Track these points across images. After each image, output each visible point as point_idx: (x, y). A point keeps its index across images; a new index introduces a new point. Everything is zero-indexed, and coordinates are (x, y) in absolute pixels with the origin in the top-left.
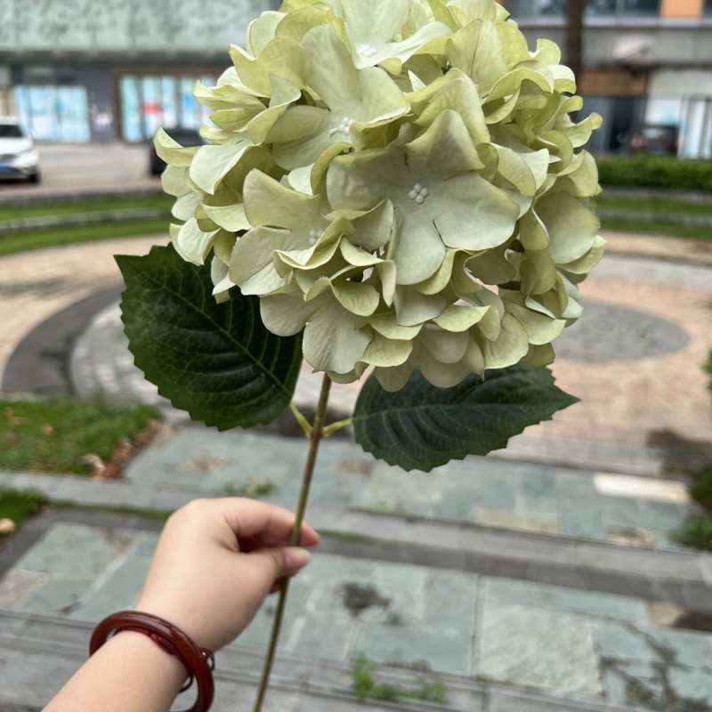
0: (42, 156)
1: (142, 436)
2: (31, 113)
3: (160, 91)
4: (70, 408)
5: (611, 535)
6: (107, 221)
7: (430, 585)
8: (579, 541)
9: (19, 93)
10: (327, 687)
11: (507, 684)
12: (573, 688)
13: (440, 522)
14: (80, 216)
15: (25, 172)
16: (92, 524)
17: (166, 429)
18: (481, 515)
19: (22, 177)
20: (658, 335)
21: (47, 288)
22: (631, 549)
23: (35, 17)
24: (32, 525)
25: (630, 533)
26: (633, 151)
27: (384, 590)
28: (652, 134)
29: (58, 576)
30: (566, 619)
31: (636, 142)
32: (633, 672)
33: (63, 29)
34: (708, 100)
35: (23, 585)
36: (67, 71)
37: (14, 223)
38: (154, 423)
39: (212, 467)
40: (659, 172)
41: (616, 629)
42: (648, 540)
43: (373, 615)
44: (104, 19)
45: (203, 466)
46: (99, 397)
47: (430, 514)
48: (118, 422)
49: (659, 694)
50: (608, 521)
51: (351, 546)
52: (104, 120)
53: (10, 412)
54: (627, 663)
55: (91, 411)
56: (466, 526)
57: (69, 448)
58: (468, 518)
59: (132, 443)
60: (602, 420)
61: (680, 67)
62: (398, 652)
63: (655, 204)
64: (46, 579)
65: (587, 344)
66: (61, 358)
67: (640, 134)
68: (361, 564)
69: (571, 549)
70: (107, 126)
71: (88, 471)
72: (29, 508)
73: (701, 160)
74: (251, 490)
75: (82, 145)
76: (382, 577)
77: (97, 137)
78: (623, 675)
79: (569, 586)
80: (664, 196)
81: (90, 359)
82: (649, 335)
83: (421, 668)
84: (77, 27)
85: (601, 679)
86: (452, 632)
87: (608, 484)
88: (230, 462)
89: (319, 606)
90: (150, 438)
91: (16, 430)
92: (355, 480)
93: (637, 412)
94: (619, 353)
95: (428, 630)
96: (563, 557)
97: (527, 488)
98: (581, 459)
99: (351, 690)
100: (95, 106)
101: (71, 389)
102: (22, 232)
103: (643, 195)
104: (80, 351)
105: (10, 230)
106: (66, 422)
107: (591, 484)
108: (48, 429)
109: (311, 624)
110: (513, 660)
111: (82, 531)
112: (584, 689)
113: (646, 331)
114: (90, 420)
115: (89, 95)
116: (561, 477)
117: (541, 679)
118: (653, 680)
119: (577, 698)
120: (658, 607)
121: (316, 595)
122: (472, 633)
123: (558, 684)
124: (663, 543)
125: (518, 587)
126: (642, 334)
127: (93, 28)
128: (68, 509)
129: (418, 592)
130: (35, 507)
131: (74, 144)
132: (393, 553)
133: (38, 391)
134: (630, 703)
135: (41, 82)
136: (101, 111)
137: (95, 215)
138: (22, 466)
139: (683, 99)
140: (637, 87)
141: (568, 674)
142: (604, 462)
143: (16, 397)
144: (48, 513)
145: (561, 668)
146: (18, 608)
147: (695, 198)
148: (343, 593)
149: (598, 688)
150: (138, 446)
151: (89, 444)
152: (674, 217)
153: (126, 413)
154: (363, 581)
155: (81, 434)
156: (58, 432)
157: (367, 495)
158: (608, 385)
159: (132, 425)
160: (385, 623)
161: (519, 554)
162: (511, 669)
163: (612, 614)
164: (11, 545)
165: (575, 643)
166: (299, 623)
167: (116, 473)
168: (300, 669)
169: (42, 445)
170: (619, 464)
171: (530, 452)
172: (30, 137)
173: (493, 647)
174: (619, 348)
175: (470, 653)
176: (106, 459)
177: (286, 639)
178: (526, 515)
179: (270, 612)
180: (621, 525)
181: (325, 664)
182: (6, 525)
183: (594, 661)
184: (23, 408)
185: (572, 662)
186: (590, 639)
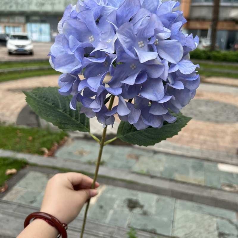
0: (34, 46)
1: (61, 142)
2: (32, 32)
4: (38, 131)
5: (224, 186)
7: (158, 201)
8: (212, 188)
9: (28, 26)
13: (162, 178)
15: (29, 51)
16: (42, 172)
17: (70, 140)
18: (177, 176)
19: (27, 53)
24: (22, 171)
25: (230, 186)
26: (235, 50)
27: (142, 202)
29: (29, 190)
30: (207, 217)
31: (236, 47)
33: (43, 4)
35: (18, 192)
36: (44, 18)
37: (24, 68)
38: (66, 138)
39: (84, 154)
41: (225, 222)
42: (237, 189)
43: (137, 211)
44: (57, 1)
45: (81, 153)
46: (48, 128)
47: (159, 175)
48: (54, 137)
50: (222, 181)
51: (131, 185)
52: (55, 35)
53: (18, 131)
54: (229, 235)
55: (45, 133)
56: (172, 180)
57: (37, 144)
58: (172, 177)
59: (58, 144)
60: (221, 144)
62: (145, 225)
65: (217, 117)
68: (134, 192)
69: (209, 191)
71: (42, 153)
72: (22, 165)
75: (48, 43)
76: (141, 197)
77: (53, 40)
79: (208, 204)
83: (153, 232)
84: (48, 4)
86: (165, 219)
87: (223, 167)
88: (90, 153)
89: (118, 206)
90: (64, 143)
91: (20, 138)
92: (133, 161)
93: (234, 142)
94: (228, 120)
95: (156, 217)
96: (206, 193)
97: (194, 167)
98: (213, 158)
100: (53, 30)
101: (39, 125)
102: (27, 71)
105: (23, 70)
106: (36, 136)
107: (216, 167)
108: (30, 138)
109: (115, 213)
110: (187, 231)
111: (39, 174)
114: (44, 136)
115: (51, 26)
116: (206, 164)
121: (117, 202)
122: (172, 220)
125: (189, 204)
126: (236, 114)
127: (53, 4)
128: (35, 167)
129: (154, 203)
130: (24, 165)
131: (46, 43)
132: (145, 189)
133: (28, 125)
135: (35, 22)
136: (54, 32)
138: (20, 151)
140: (237, 27)
142: (221, 159)
143: (20, 127)
144: (28, 167)
145: (204, 235)
146: (15, 201)
148: (127, 202)
150: (60, 145)
151: (43, 144)
153: (57, 134)
154: (134, 198)
155: (41, 140)
156: (34, 139)
157: (137, 167)
158: (223, 132)
159: (58, 138)
160: (141, 214)
161: (190, 192)
162: (186, 234)
163: (224, 216)
164: (15, 178)
165: (210, 226)
166: (111, 212)
167: (52, 155)
168: (110, 230)
169: (28, 143)
170: (226, 161)
171: (195, 154)
172: (31, 40)
173: (180, 225)
174: (228, 118)
175: (171, 227)
176: (49, 149)
177: (106, 218)
178: (193, 177)
179: (101, 207)
180: (227, 182)
181: (119, 228)
182: (14, 171)
183: (216, 233)
184: (22, 130)
185: (209, 233)
186: (215, 225)
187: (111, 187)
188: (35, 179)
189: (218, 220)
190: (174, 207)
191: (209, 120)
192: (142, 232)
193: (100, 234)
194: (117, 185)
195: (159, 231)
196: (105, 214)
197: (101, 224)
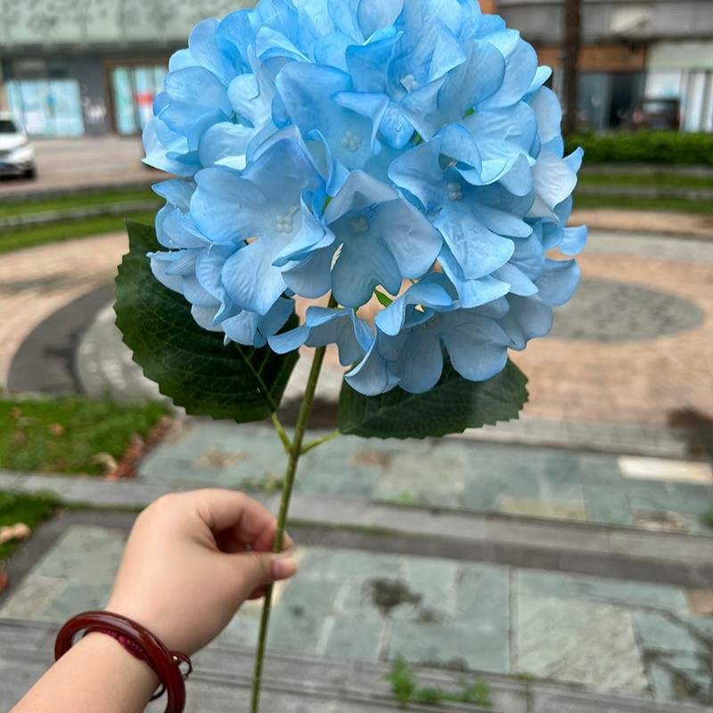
0: (37, 151)
1: (154, 433)
2: (23, 108)
3: (153, 81)
4: (78, 407)
5: (641, 520)
6: (106, 215)
7: (460, 579)
8: (611, 528)
9: (11, 88)
10: (366, 692)
11: (549, 681)
12: (617, 684)
13: (466, 513)
14: (78, 211)
15: (21, 168)
16: (108, 526)
17: (178, 425)
18: (507, 504)
19: (17, 172)
20: (672, 312)
21: (47, 284)
22: (662, 534)
23: (24, 11)
24: (46, 530)
25: (660, 518)
26: (635, 127)
27: (414, 586)
28: (653, 108)
29: (76, 581)
30: (605, 610)
31: (637, 117)
32: (678, 663)
33: (52, 22)
34: (708, 72)
35: (40, 592)
36: (58, 65)
37: (12, 220)
38: (165, 420)
39: (227, 461)
40: (663, 147)
41: (657, 619)
42: (679, 524)
43: (403, 612)
44: (94, 10)
45: (218, 461)
46: (108, 393)
47: (454, 504)
48: (128, 419)
49: (707, 687)
50: (637, 505)
51: (376, 540)
52: (97, 113)
53: (18, 412)
54: (671, 655)
55: (101, 408)
56: (493, 516)
57: (80, 447)
58: (494, 508)
59: (144, 441)
60: (622, 401)
61: (679, 39)
62: (433, 650)
63: (660, 179)
64: (65, 584)
65: (601, 324)
66: (67, 355)
67: (641, 109)
68: (389, 559)
69: (603, 536)
70: (100, 118)
71: (100, 470)
72: (43, 511)
73: (702, 133)
74: (269, 485)
75: (75, 139)
76: (411, 572)
77: (91, 130)
78: (668, 668)
79: (603, 575)
80: (668, 171)
81: (96, 356)
82: (663, 313)
83: (458, 667)
84: (67, 18)
85: (646, 672)
86: (487, 628)
87: (633, 468)
88: (245, 457)
89: (347, 604)
90: (162, 435)
91: (25, 430)
92: (374, 470)
93: (656, 392)
94: (633, 332)
95: (462, 626)
96: (595, 545)
97: (551, 474)
98: (604, 441)
99: (391, 695)
100: (88, 101)
101: (78, 387)
102: (20, 228)
103: (647, 170)
104: (85, 348)
105: (11, 227)
106: (75, 421)
107: (615, 467)
108: (58, 429)
109: (341, 624)
110: (553, 656)
111: (98, 534)
112: (628, 684)
113: (660, 308)
114: (99, 419)
115: (81, 88)
116: (585, 461)
117: (584, 674)
118: (700, 672)
119: (623, 694)
120: (698, 594)
121: (344, 593)
122: (508, 628)
123: (602, 679)
124: (695, 528)
125: (551, 578)
126: (656, 313)
127: (83, 20)
128: (82, 511)
129: (449, 586)
130: (49, 511)
131: (68, 138)
132: (419, 547)
133: (45, 390)
134: (678, 697)
135: (33, 76)
136: (94, 103)
137: (94, 209)
138: (33, 468)
139: (683, 71)
140: (636, 61)
141: (610, 669)
142: (627, 444)
143: (23, 397)
144: (62, 515)
145: (603, 662)
146: (36, 617)
147: (700, 172)
148: (372, 590)
149: (644, 682)
150: (151, 443)
151: (101, 443)
152: (680, 192)
153: (136, 410)
154: (391, 576)
155: (91, 433)
156: (68, 431)
157: (388, 487)
158: (624, 365)
159: (143, 423)
160: (417, 621)
161: (550, 543)
162: (552, 665)
163: (652, 604)
164: (26, 550)
165: (616, 635)
166: (329, 623)
167: (130, 472)
168: (334, 673)
169: (52, 445)
170: (642, 447)
171: (550, 437)
172: (24, 132)
173: (531, 642)
174: (634, 326)
175: (508, 650)
176: (118, 458)
177: (316, 640)
178: (553, 502)
179: (298, 612)
180: (651, 509)
181: (359, 667)
182: (20, 529)
183: (636, 653)
184: (31, 407)
185: (614, 655)
186: (630, 632)
187: (318, 552)
188: (88, 547)
189: (638, 616)
190: (508, 593)
191: (579, 335)
192: (427, 669)
193: (307, 687)
194: (335, 545)
195: (474, 663)
196: (311, 631)
197: (305, 659)
